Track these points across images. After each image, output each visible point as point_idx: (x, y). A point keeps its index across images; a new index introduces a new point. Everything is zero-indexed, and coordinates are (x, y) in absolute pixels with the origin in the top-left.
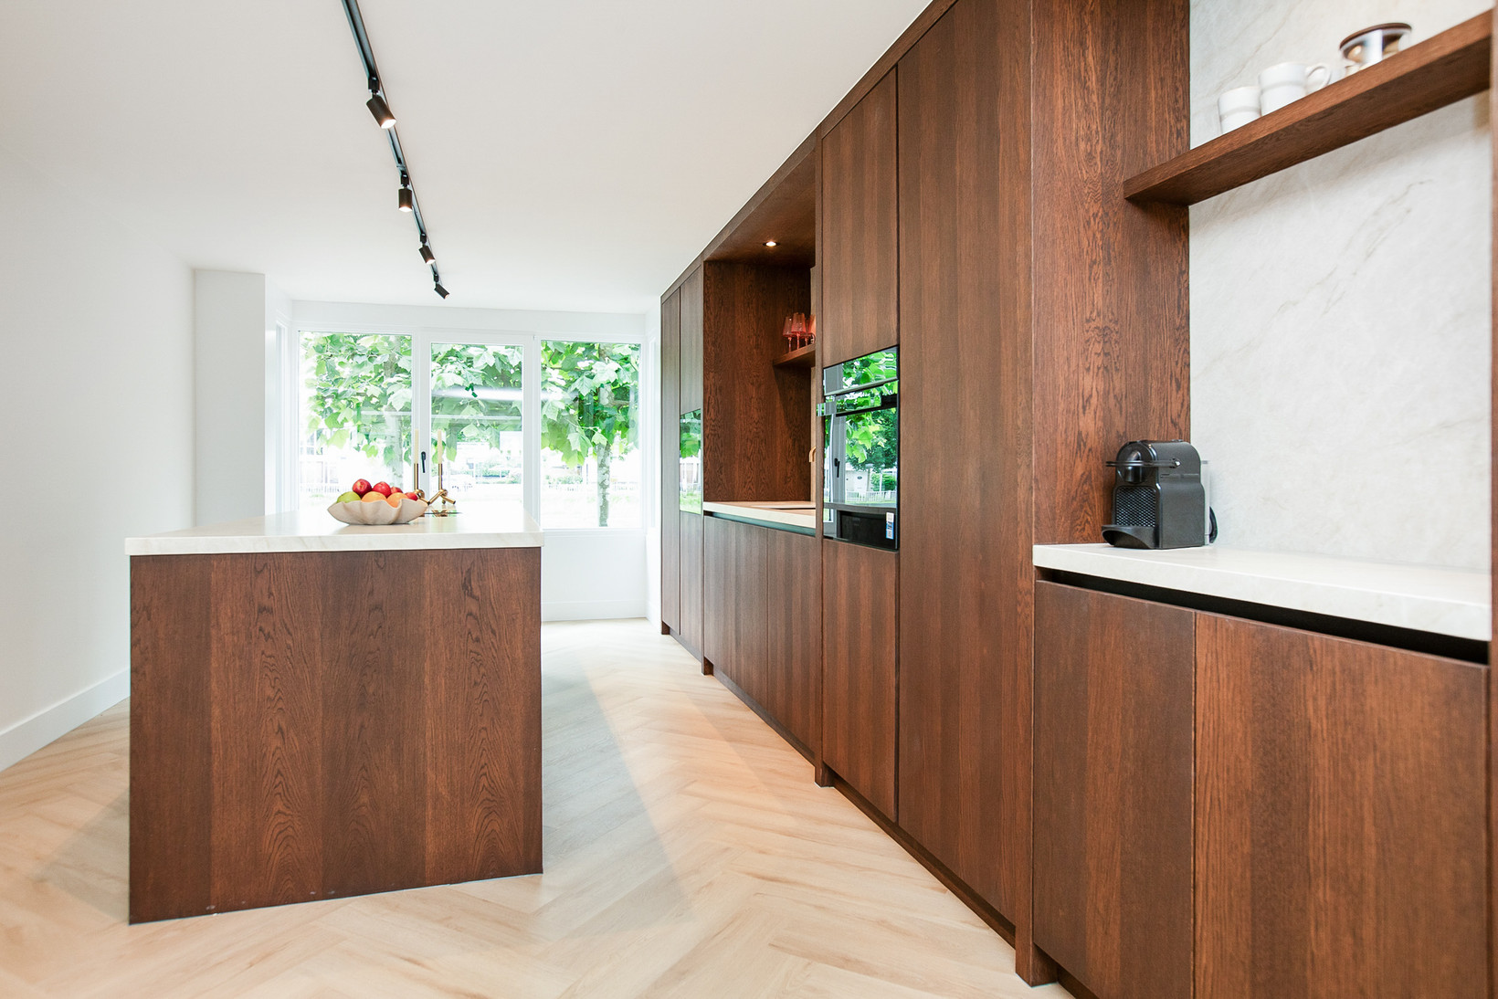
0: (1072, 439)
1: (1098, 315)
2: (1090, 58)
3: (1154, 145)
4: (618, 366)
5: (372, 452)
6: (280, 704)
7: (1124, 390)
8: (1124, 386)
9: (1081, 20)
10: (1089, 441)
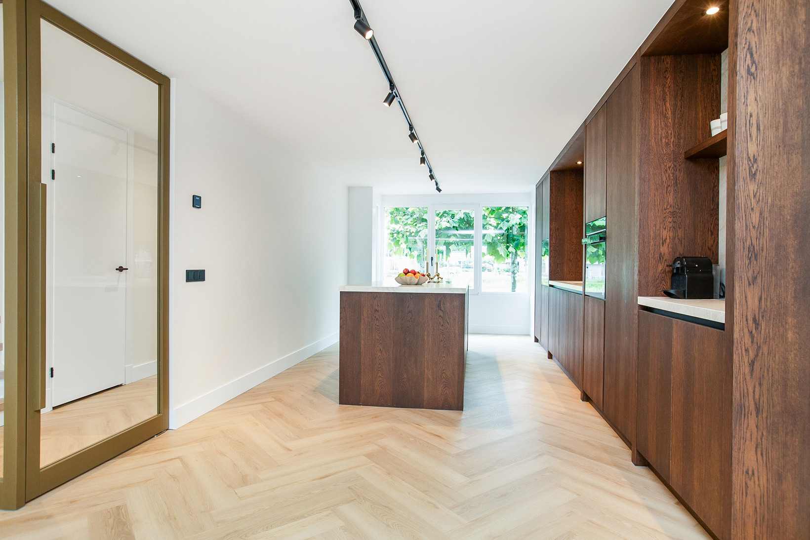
0: (657, 256)
1: (671, 206)
2: (668, 105)
3: (701, 135)
4: (521, 216)
5: (412, 256)
6: (381, 342)
7: (683, 236)
8: (683, 234)
9: (664, 90)
10: (665, 257)
